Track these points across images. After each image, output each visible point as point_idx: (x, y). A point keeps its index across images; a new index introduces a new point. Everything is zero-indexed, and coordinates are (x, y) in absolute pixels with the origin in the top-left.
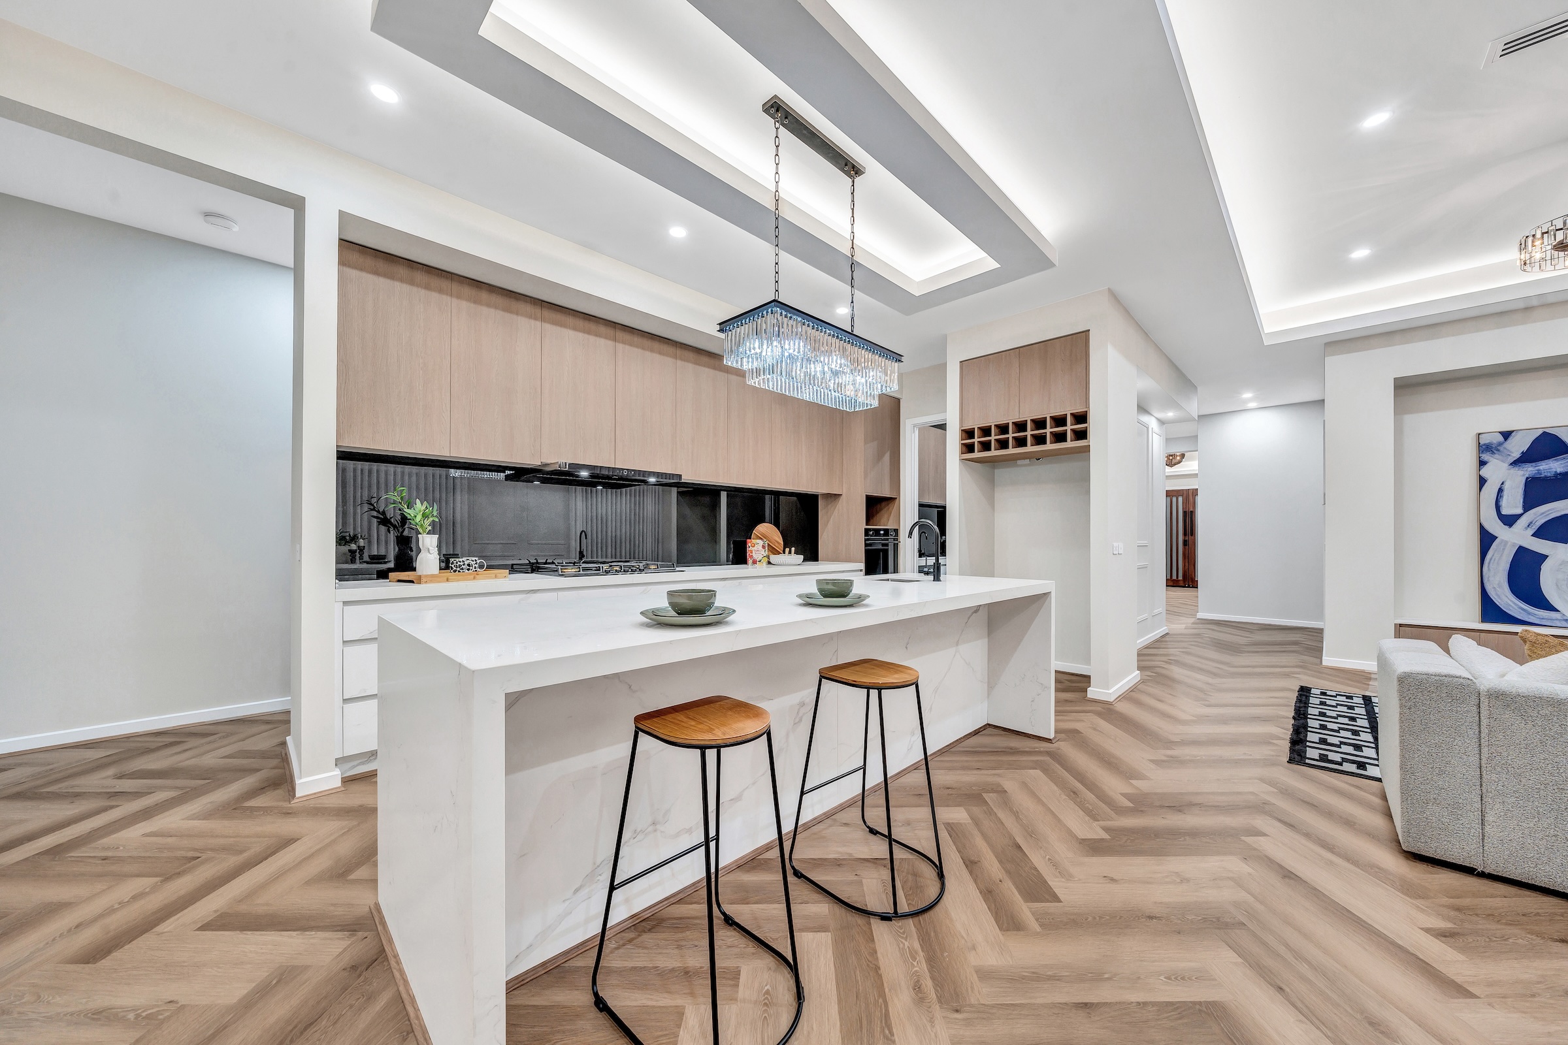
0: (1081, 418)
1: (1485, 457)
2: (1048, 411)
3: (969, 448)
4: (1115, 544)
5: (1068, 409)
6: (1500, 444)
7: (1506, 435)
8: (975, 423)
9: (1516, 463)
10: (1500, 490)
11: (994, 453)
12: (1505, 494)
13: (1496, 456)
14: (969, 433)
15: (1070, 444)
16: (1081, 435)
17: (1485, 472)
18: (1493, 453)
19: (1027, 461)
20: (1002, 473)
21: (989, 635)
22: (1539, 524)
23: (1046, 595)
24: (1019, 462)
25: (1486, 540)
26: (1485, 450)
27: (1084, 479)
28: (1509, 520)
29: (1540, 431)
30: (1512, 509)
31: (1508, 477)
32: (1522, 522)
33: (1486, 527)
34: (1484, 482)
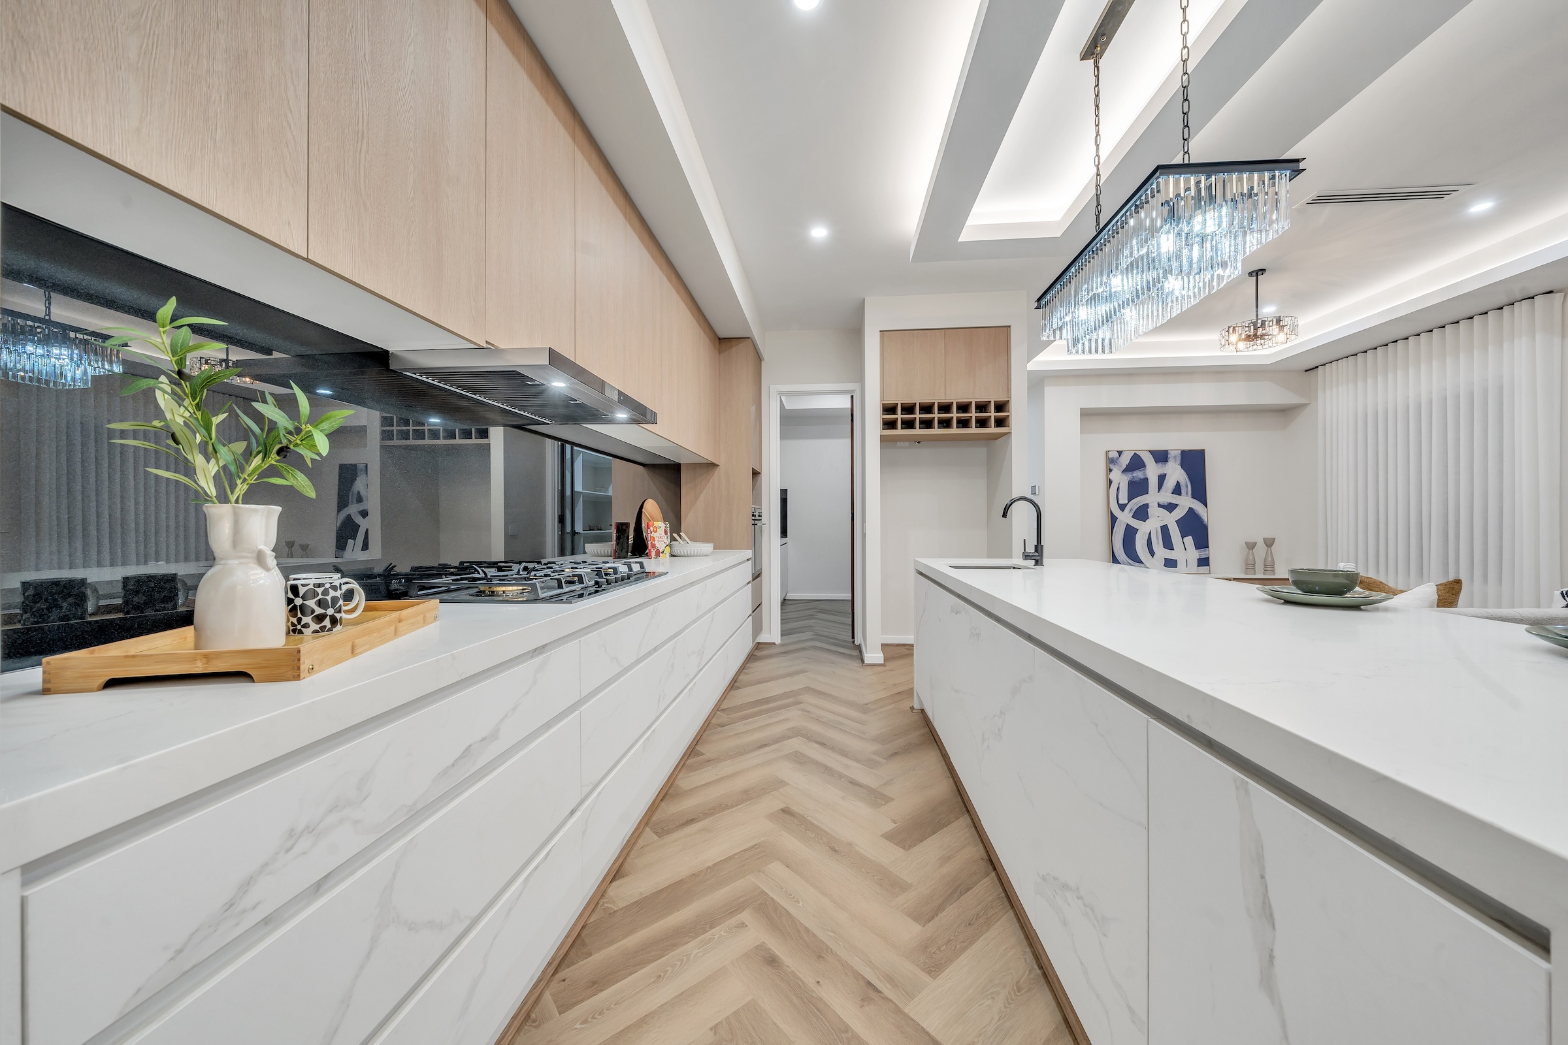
1: (1112, 466)
2: (973, 396)
3: (889, 425)
5: (993, 397)
6: (1118, 459)
7: (1120, 453)
8: (899, 398)
9: (1124, 471)
10: (1118, 488)
12: (1120, 490)
13: (1116, 466)
14: (889, 409)
15: (992, 429)
16: (1000, 422)
17: (1112, 476)
18: (1115, 464)
19: (907, 444)
22: (1134, 510)
24: (899, 444)
25: (1113, 519)
26: (1111, 462)
28: (1122, 507)
29: (1133, 453)
30: (1123, 500)
31: (1121, 480)
32: (1127, 509)
33: (1113, 511)
34: (1111, 482)
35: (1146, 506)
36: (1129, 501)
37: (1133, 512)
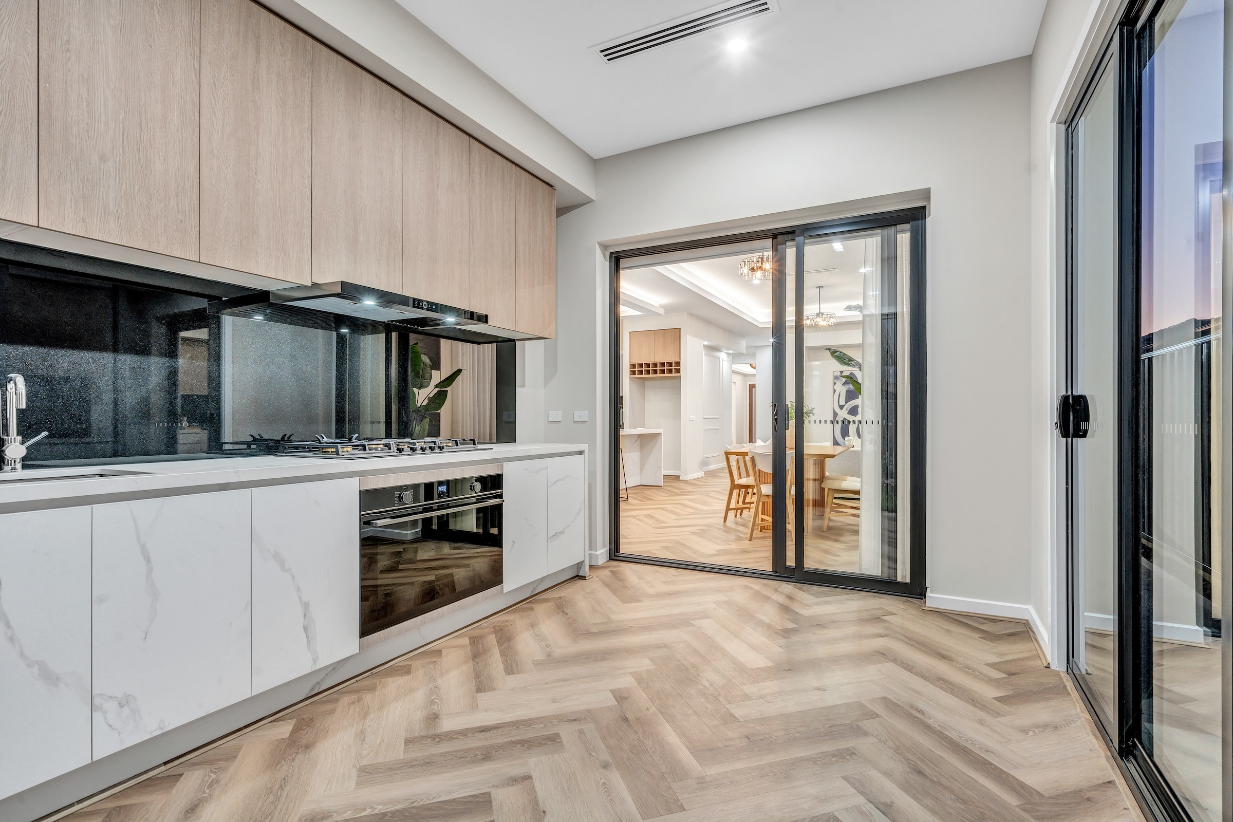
0: (678, 364)
1: (836, 381)
2: (666, 360)
3: (633, 373)
4: (691, 417)
5: (673, 360)
6: (840, 376)
7: (842, 372)
8: (636, 362)
9: (844, 384)
10: (839, 395)
11: (644, 376)
12: (841, 396)
13: (839, 381)
14: (633, 366)
15: (673, 375)
16: (678, 371)
17: (835, 388)
20: (647, 383)
21: (641, 451)
22: (849, 408)
23: (661, 433)
25: (835, 415)
26: (836, 378)
27: (678, 388)
28: (841, 407)
29: (850, 372)
30: (842, 402)
31: (842, 389)
32: (845, 408)
33: (836, 410)
34: (835, 391)
35: (857, 406)
36: (846, 403)
37: (848, 410)
